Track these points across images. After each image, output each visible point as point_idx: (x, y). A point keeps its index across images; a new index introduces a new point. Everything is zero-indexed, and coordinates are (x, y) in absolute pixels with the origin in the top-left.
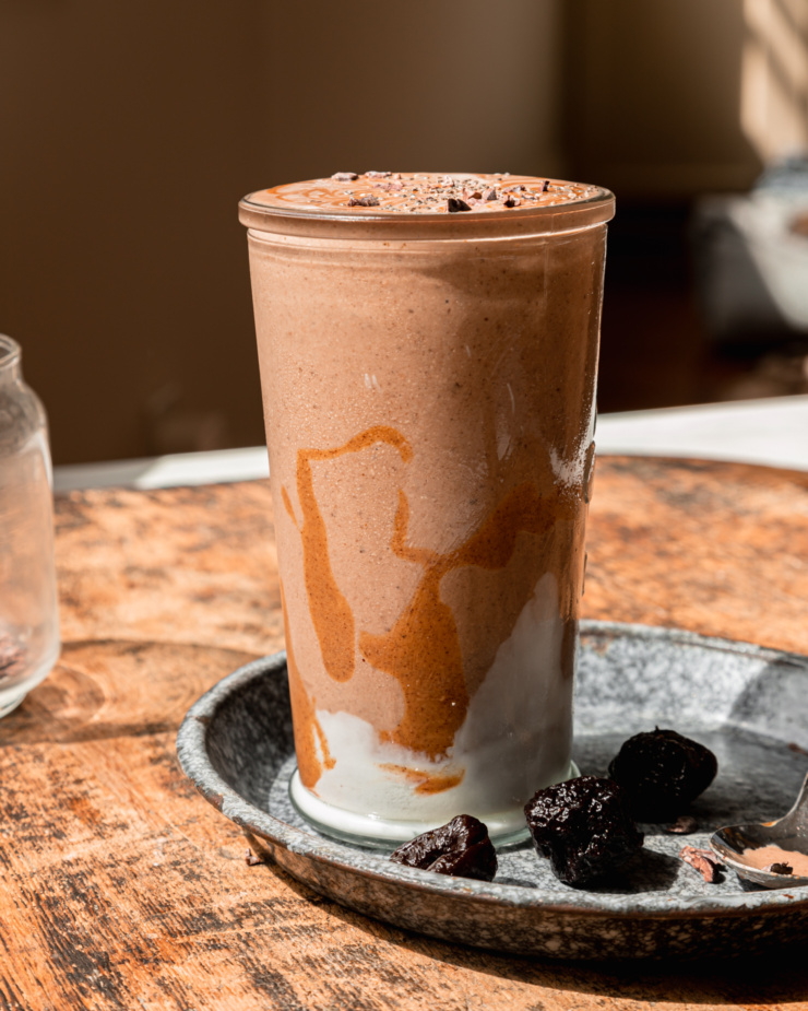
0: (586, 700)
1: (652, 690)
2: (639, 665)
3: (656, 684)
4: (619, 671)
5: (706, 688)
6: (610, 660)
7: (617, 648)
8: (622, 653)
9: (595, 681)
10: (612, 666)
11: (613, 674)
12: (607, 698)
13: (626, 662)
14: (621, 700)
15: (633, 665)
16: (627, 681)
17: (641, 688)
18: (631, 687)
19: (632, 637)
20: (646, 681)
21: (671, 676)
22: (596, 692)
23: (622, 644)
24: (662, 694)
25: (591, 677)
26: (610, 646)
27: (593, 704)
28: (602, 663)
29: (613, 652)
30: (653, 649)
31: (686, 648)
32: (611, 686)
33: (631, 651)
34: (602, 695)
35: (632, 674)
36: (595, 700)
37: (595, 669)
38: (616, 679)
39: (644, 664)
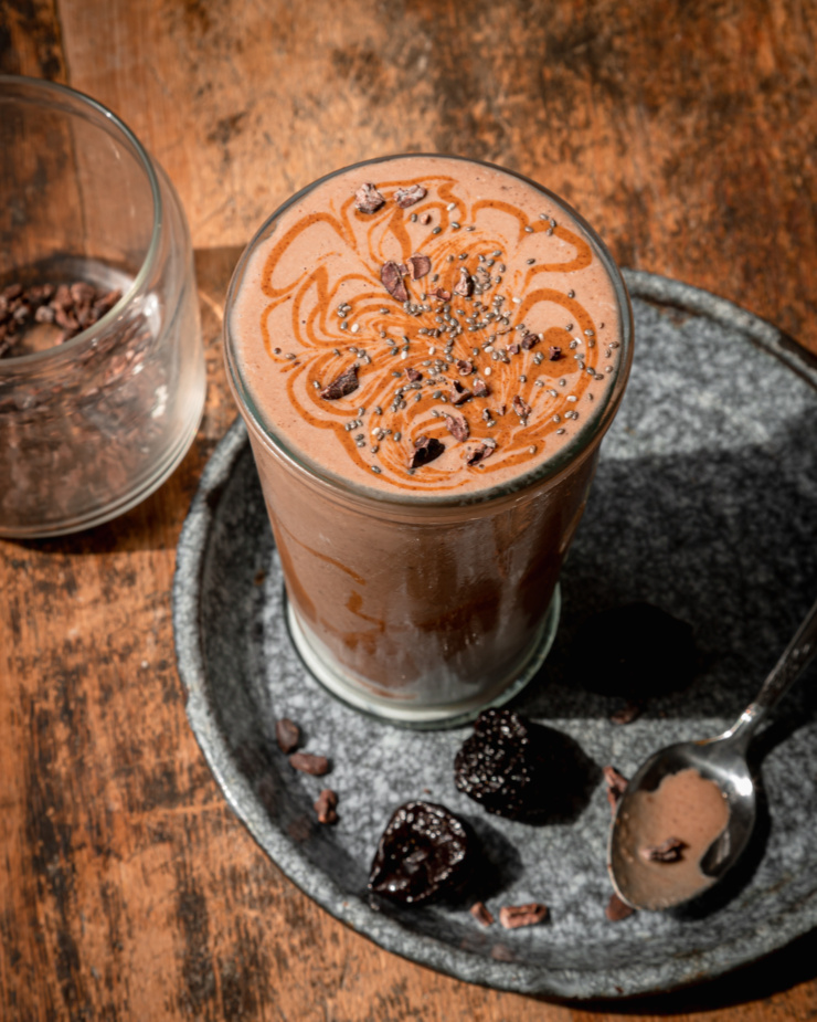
0: (650, 363)
1: (718, 376)
2: (712, 348)
3: (724, 372)
4: (691, 347)
5: (768, 397)
6: (684, 334)
7: (695, 326)
8: (698, 331)
9: (664, 348)
10: (685, 340)
11: (684, 348)
12: (672, 367)
13: (700, 341)
14: (685, 374)
15: (706, 346)
16: (695, 358)
17: (708, 370)
18: (699, 365)
19: (712, 320)
20: (715, 365)
21: (740, 371)
22: (663, 359)
23: (701, 324)
24: (726, 383)
25: (661, 344)
26: (688, 322)
27: (657, 370)
28: (676, 335)
29: (690, 328)
30: (730, 339)
31: (762, 351)
32: (679, 357)
33: (708, 333)
34: (668, 363)
35: (703, 355)
36: (660, 366)
37: (667, 339)
38: (685, 353)
39: (717, 349)
